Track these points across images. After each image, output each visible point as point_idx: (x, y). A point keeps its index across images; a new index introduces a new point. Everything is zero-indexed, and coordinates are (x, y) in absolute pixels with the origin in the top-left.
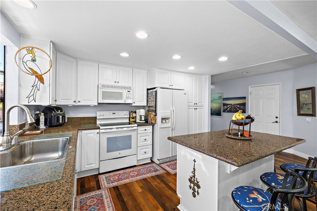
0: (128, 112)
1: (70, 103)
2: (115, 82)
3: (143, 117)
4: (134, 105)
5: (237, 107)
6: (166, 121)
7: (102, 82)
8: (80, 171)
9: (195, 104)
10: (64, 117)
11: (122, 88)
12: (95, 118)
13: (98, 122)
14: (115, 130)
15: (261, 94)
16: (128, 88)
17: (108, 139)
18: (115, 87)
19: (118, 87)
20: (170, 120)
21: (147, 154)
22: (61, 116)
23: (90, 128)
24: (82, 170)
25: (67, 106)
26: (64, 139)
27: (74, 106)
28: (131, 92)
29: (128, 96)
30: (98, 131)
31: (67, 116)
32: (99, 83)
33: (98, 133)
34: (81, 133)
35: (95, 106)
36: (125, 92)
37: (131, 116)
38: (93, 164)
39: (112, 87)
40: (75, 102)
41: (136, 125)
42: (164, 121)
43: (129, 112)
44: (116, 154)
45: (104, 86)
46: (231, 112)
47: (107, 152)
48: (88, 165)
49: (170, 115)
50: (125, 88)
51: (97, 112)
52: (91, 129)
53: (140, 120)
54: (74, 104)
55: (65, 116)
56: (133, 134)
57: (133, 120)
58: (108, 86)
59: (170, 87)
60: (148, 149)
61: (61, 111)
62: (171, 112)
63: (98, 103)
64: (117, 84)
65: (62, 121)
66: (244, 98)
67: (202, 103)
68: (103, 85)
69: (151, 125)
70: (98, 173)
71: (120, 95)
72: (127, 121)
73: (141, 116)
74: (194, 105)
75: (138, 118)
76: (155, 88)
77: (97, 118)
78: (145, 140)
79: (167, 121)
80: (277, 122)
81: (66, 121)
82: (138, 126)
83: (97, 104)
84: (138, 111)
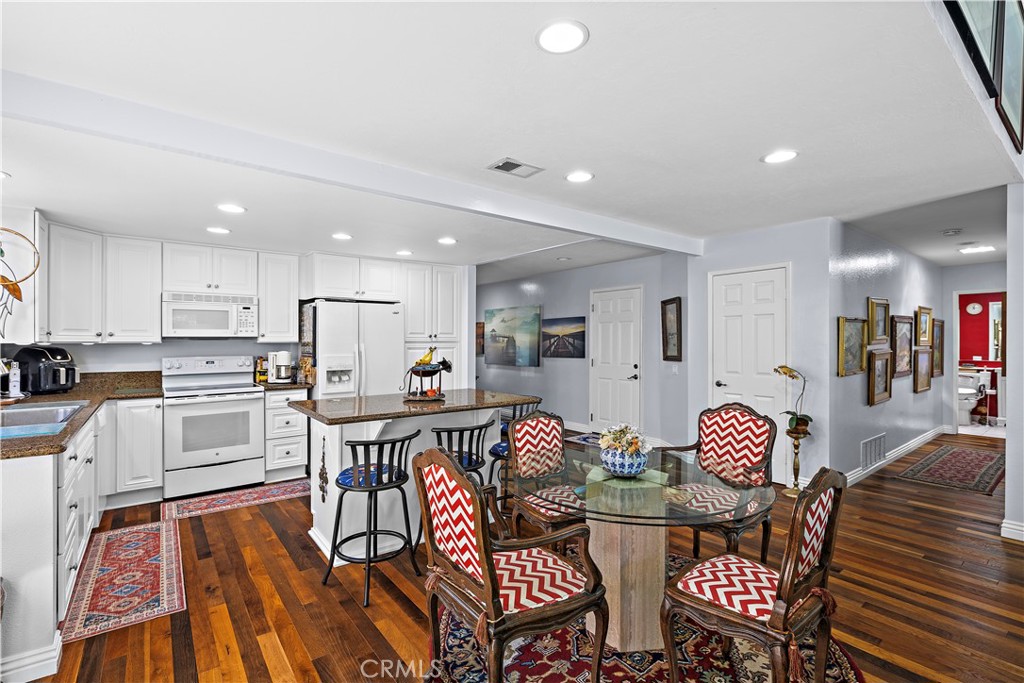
0: (251, 358)
1: (88, 338)
2: (210, 286)
3: (283, 369)
4: (261, 340)
5: (569, 343)
6: (340, 379)
7: (173, 286)
8: (114, 493)
9: (430, 336)
10: (70, 372)
11: (226, 299)
12: (158, 375)
13: (166, 384)
14: (206, 399)
15: (611, 310)
16: (243, 299)
17: (186, 420)
18: (208, 299)
19: (217, 299)
20: (352, 375)
21: (292, 457)
22: (63, 370)
23: (137, 395)
24: (119, 491)
25: (78, 345)
26: (69, 409)
27: (97, 345)
28: (254, 309)
29: (243, 318)
30: (159, 401)
31: (79, 370)
32: (165, 288)
33: (158, 407)
34: (114, 407)
35: (154, 345)
36: (234, 309)
37: (258, 369)
38: (146, 477)
39: (199, 298)
40: (99, 335)
41: (262, 388)
42: (336, 379)
43: (254, 358)
44: (208, 455)
45: (176, 297)
46: (557, 356)
47: (184, 450)
48: (134, 479)
49: (352, 363)
50: (235, 300)
51: (164, 359)
52: (141, 397)
53: (278, 378)
54: (99, 340)
55: (74, 370)
56: (255, 411)
57: (263, 378)
58: (189, 297)
59: (357, 298)
60: (296, 446)
61: (65, 357)
62: (355, 357)
63: (163, 338)
64: (212, 291)
65: (67, 380)
66: (582, 320)
67: (452, 334)
68: (174, 295)
69: (304, 388)
70: (161, 500)
71: (223, 318)
72: (250, 380)
73: (278, 368)
74: (429, 339)
75: (272, 371)
76: (313, 300)
77: (163, 374)
78: (288, 423)
79: (345, 378)
80: (635, 377)
81: (77, 380)
82: (266, 390)
83: (159, 340)
84: (271, 355)
